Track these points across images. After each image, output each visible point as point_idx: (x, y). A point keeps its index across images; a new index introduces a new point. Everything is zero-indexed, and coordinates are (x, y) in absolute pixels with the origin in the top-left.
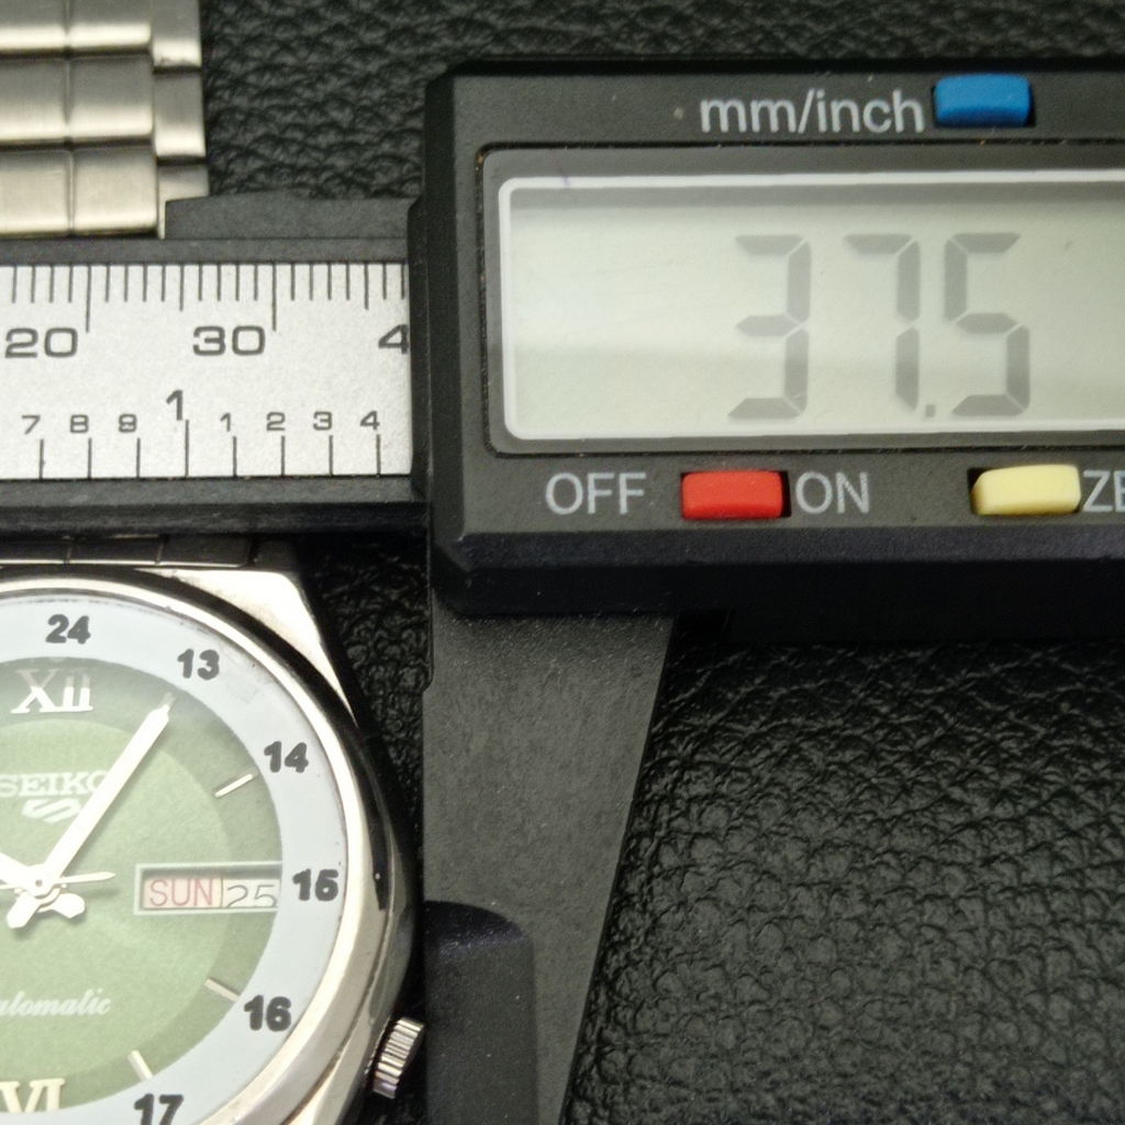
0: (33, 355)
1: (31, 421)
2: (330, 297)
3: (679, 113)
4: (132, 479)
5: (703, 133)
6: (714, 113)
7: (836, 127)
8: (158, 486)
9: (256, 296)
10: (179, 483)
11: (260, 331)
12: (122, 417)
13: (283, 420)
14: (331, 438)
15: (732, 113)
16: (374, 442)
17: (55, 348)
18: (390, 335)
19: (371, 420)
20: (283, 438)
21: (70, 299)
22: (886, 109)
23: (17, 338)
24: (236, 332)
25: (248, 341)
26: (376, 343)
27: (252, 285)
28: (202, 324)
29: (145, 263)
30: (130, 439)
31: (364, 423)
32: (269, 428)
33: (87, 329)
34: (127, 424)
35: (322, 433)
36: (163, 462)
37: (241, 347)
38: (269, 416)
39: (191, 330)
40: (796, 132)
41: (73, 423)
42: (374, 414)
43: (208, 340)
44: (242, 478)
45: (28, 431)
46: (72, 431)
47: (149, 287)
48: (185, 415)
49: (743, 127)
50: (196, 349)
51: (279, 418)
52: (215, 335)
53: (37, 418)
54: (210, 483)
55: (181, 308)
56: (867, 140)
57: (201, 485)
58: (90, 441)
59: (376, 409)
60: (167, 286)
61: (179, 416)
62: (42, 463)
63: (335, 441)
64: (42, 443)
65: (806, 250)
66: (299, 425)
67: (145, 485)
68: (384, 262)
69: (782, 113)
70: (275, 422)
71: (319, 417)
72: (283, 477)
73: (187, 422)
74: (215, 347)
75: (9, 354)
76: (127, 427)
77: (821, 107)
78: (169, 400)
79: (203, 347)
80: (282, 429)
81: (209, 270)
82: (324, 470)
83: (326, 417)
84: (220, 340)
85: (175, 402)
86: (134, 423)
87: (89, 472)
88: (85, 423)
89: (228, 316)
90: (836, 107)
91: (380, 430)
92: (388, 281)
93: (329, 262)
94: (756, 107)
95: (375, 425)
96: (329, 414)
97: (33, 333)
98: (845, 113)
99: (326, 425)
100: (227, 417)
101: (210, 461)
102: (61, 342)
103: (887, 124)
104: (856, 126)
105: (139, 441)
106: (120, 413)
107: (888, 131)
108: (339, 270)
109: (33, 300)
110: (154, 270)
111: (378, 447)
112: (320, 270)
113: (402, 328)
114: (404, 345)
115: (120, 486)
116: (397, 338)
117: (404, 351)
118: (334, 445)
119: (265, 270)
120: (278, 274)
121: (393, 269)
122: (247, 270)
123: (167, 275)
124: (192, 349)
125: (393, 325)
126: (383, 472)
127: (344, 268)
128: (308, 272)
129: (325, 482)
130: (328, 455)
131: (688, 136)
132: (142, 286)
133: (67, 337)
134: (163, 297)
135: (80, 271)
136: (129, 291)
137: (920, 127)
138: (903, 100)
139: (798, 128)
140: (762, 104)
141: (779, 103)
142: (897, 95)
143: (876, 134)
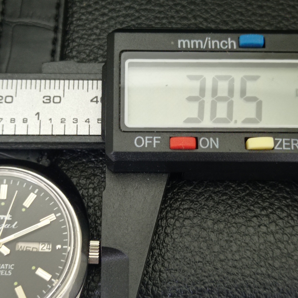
0: (2, 103)
2: (78, 89)
3: (172, 43)
4: (26, 135)
6: (182, 43)
7: (213, 47)
8: (32, 137)
9: (59, 88)
10: (38, 136)
11: (60, 97)
12: (24, 119)
13: (65, 120)
15: (186, 43)
16: (88, 126)
17: (7, 101)
18: (93, 99)
19: (88, 121)
20: (65, 125)
21: (12, 88)
22: (226, 43)
24: (54, 97)
26: (90, 101)
27: (58, 85)
28: (45, 95)
29: (31, 79)
30: (25, 125)
31: (86, 121)
32: (61, 122)
33: (16, 96)
34: (25, 121)
35: (75, 124)
36: (33, 131)
37: (55, 101)
38: (61, 119)
39: (42, 97)
41: (11, 120)
42: (88, 119)
44: (54, 135)
46: (11, 122)
47: (32, 85)
48: (40, 119)
49: (189, 47)
50: (44, 102)
52: (48, 98)
53: (2, 119)
54: (45, 137)
55: (40, 91)
57: (43, 137)
58: (15, 125)
59: (89, 118)
60: (36, 85)
61: (38, 119)
62: (3, 131)
63: (78, 126)
64: (3, 125)
65: (205, 78)
66: (69, 122)
67: (29, 137)
68: (93, 80)
69: (199, 43)
70: (63, 121)
71: (75, 120)
72: (64, 135)
73: (40, 121)
74: (48, 101)
77: (209, 42)
78: (36, 115)
79: (45, 101)
80: (65, 123)
81: (48, 81)
82: (75, 134)
84: (50, 100)
85: (37, 116)
86: (27, 121)
87: (15, 133)
88: (14, 120)
89: (52, 93)
90: (213, 42)
92: (94, 85)
93: (78, 80)
94: (192, 42)
95: (89, 122)
96: (77, 119)
97: (2, 97)
98: (216, 44)
99: (76, 122)
100: (51, 119)
101: (46, 131)
102: (9, 99)
103: (227, 47)
104: (218, 47)
105: (28, 125)
107: (226, 49)
108: (81, 82)
109: (2, 88)
110: (34, 81)
111: (89, 128)
112: (76, 82)
113: (97, 97)
114: (97, 102)
115: (22, 137)
116: (95, 100)
117: (97, 103)
118: (78, 127)
119: (62, 82)
120: (65, 83)
121: (95, 82)
122: (57, 81)
123: (37, 83)
124: (42, 102)
125: (94, 96)
126: (90, 134)
127: (82, 81)
128: (73, 82)
129: (75, 137)
130: (76, 130)
131: (175, 49)
132: (30, 85)
133: (11, 98)
134: (36, 88)
135: (14, 81)
136: (27, 86)
137: (235, 47)
138: (231, 40)
139: (203, 47)
140: (194, 41)
141: (198, 41)
142: (229, 39)
143: (224, 49)
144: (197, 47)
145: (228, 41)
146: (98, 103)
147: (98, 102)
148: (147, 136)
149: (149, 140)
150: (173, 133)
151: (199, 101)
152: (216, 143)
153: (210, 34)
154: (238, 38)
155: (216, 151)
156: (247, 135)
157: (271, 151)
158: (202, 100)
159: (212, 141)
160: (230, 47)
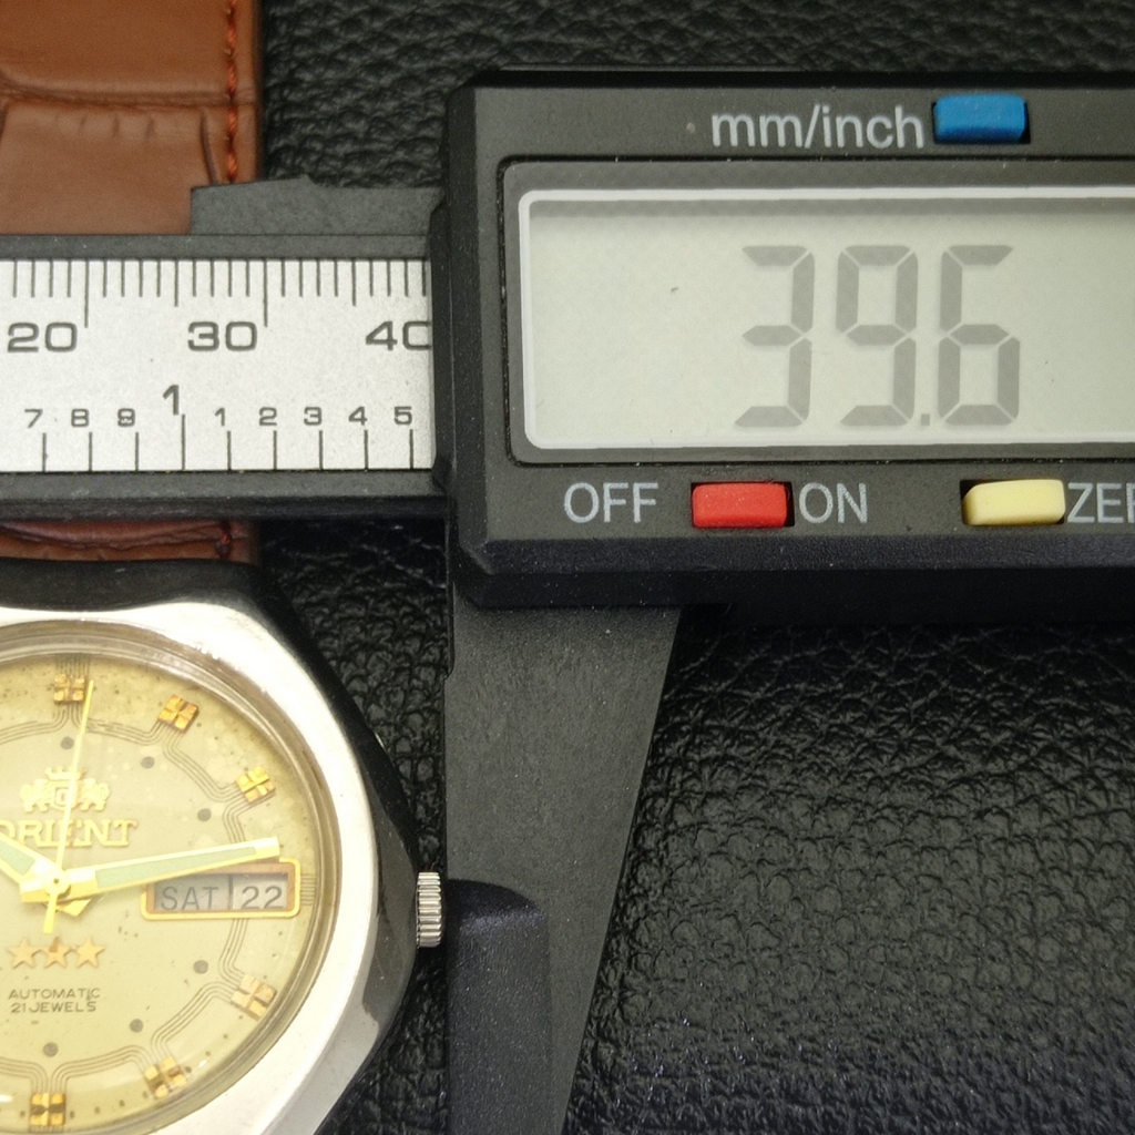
0: (34, 349)
1: (34, 415)
2: (319, 294)
4: (131, 473)
5: (714, 147)
6: (725, 127)
7: (841, 142)
8: (155, 479)
9: (247, 292)
10: (177, 477)
11: (252, 326)
12: (120, 411)
13: (275, 415)
14: (321, 433)
15: (742, 127)
16: (363, 437)
17: (55, 342)
18: (377, 331)
19: (359, 416)
20: (275, 433)
21: (69, 294)
22: (888, 125)
23: (19, 333)
24: (230, 326)
25: (241, 336)
26: (363, 339)
27: (244, 281)
28: (197, 319)
29: (140, 259)
30: (128, 432)
31: (352, 418)
32: (262, 423)
33: (86, 325)
34: (126, 418)
35: (313, 427)
36: (160, 457)
37: (235, 342)
38: (262, 411)
39: (186, 325)
40: (803, 147)
41: (74, 418)
42: (362, 409)
43: (202, 336)
44: (236, 472)
45: (31, 425)
46: (73, 425)
47: (145, 283)
48: (181, 410)
49: (752, 142)
50: (191, 345)
51: (271, 413)
52: (209, 330)
53: (39, 412)
54: (204, 476)
55: (176, 303)
56: (870, 156)
57: (197, 479)
58: (91, 435)
59: (363, 404)
60: (162, 282)
61: (176, 411)
62: (45, 456)
63: (325, 436)
64: (45, 436)
65: (810, 257)
66: (290, 420)
67: (143, 478)
68: (370, 258)
69: (790, 128)
70: (267, 417)
71: (310, 412)
72: (275, 471)
73: (183, 417)
74: (209, 342)
75: (11, 348)
76: (125, 421)
77: (826, 121)
78: (166, 395)
79: (198, 342)
80: (274, 424)
81: (203, 266)
82: (315, 465)
83: (315, 412)
84: (214, 336)
85: (171, 397)
86: (132, 418)
87: (90, 466)
88: (86, 417)
89: (222, 311)
90: (841, 123)
91: (367, 426)
92: (374, 278)
93: (318, 258)
94: (764, 122)
95: (363, 420)
96: (319, 409)
97: (34, 327)
98: (849, 128)
99: (316, 420)
100: (221, 411)
101: (206, 456)
102: (61, 337)
103: (889, 140)
104: (859, 142)
105: (137, 434)
106: (119, 407)
107: (890, 147)
108: (327, 266)
109: (33, 294)
110: (149, 266)
111: (366, 442)
112: (309, 266)
113: (388, 325)
114: (390, 342)
115: (120, 479)
116: (383, 335)
117: (390, 348)
118: (324, 440)
119: (257, 266)
120: (269, 270)
122: (239, 266)
123: (162, 271)
124: (187, 344)
125: (379, 322)
126: (370, 467)
127: (332, 263)
128: (298, 269)
129: (314, 475)
130: (318, 450)
131: (700, 150)
132: (137, 280)
133: (67, 332)
134: (159, 293)
135: (78, 265)
136: (126, 287)
137: (920, 142)
138: (903, 118)
139: (804, 143)
140: (771, 118)
141: (787, 119)
142: (899, 111)
143: (879, 150)
144: (782, 141)
145: (893, 119)
146: (394, 346)
147: (395, 342)
150: (703, 468)
151: (793, 344)
152: (859, 504)
153: (829, 91)
154: (929, 107)
155: (856, 532)
156: (968, 472)
157: (1056, 530)
158: (801, 339)
159: (844, 497)
160: (901, 143)
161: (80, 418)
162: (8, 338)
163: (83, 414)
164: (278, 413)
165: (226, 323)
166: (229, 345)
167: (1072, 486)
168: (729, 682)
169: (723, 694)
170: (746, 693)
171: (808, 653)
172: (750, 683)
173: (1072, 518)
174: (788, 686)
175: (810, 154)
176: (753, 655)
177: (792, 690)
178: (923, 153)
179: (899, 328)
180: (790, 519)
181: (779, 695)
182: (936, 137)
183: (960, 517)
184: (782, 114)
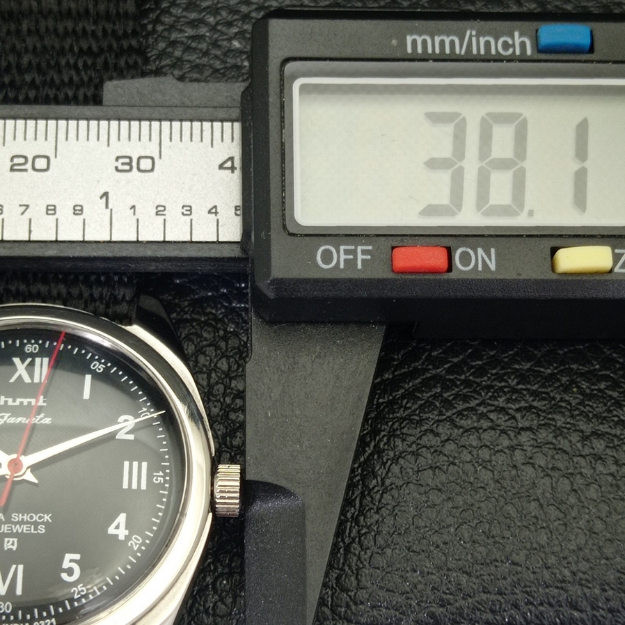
0: (26, 170)
1: (24, 208)
2: (191, 140)
3: (394, 42)
4: (81, 242)
5: (408, 54)
6: (414, 42)
7: (482, 52)
8: (94, 246)
9: (150, 139)
10: (106, 244)
11: (152, 158)
12: (75, 206)
13: (165, 210)
14: (191, 220)
15: (424, 43)
16: (216, 223)
17: (37, 167)
18: (225, 162)
19: (213, 211)
20: (165, 220)
21: (46, 139)
22: (510, 42)
23: (16, 161)
24: (139, 159)
25: (146, 164)
26: (217, 167)
27: (148, 132)
28: (120, 154)
29: (88, 119)
30: (79, 219)
31: (210, 212)
32: (157, 214)
33: (56, 157)
34: (78, 210)
35: (186, 217)
36: (97, 233)
37: (142, 167)
38: (157, 207)
39: (114, 158)
40: (460, 54)
41: (47, 210)
42: (215, 207)
43: (123, 164)
44: (142, 242)
45: (23, 213)
46: (47, 214)
47: (90, 133)
48: (110, 206)
49: (430, 51)
50: (117, 169)
51: (162, 209)
52: (127, 160)
53: (27, 206)
54: (123, 245)
55: (108, 145)
56: (499, 59)
57: (119, 245)
58: (57, 220)
59: (216, 204)
60: (100, 132)
61: (107, 207)
62: (30, 232)
63: (193, 222)
64: (30, 220)
65: (464, 120)
66: (174, 212)
67: (87, 245)
68: (222, 121)
69: (452, 43)
70: (160, 211)
71: (185, 208)
72: (164, 242)
73: (111, 210)
74: (127, 167)
75: (12, 170)
76: (77, 212)
77: (474, 40)
78: (101, 197)
79: (120, 167)
80: (164, 215)
81: (124, 124)
82: (187, 238)
83: (189, 208)
84: (130, 164)
85: (104, 198)
86: (82, 210)
87: (57, 237)
88: (54, 210)
89: (134, 150)
90: (482, 40)
91: (219, 216)
92: (224, 132)
93: (192, 121)
94: (437, 39)
95: (216, 213)
96: (190, 207)
97: (25, 158)
98: (487, 44)
99: (189, 213)
100: (133, 207)
101: (124, 233)
102: (41, 163)
103: (511, 51)
104: (493, 52)
105: (84, 220)
106: (74, 205)
107: (510, 55)
108: (196, 124)
109: (25, 139)
110: (93, 123)
111: (218, 225)
112: (186, 124)
113: (232, 159)
114: (233, 169)
115: (74, 245)
116: (229, 164)
117: (233, 172)
118: (193, 224)
119: (155, 124)
120: (163, 126)
121: (227, 125)
122: (145, 124)
123: (100, 126)
124: (114, 168)
125: (227, 157)
126: (220, 240)
127: (200, 124)
128: (179, 126)
129: (188, 245)
130: (189, 230)
131: (399, 55)
132: (86, 132)
133: (45, 160)
134: (98, 139)
135: (52, 123)
136: (79, 135)
137: (529, 52)
138: (520, 37)
139: (460, 51)
140: (441, 37)
141: (451, 38)
142: (516, 34)
143: (506, 56)
144: (448, 51)
145: (513, 38)
146: (235, 171)
147: (236, 168)
148: (343, 245)
149: (346, 252)
150: (399, 238)
151: (453, 169)
152: (490, 260)
153: (476, 22)
154: (535, 32)
155: (489, 276)
156: (554, 242)
157: (608, 277)
158: (457, 166)
159: (482, 256)
160: (518, 52)
161: (51, 210)
162: (11, 164)
163: (53, 208)
164: (167, 209)
165: (138, 157)
166: (139, 169)
167: (617, 251)
168: (532, 363)
169: (529, 370)
170: (542, 370)
171: (578, 347)
172: (545, 364)
173: (617, 270)
174: (567, 366)
175: (464, 58)
176: (545, 348)
177: (570, 368)
178: (530, 58)
179: (516, 160)
180: (450, 269)
181: (561, 371)
182: (539, 49)
183: (550, 268)
184: (448, 36)
